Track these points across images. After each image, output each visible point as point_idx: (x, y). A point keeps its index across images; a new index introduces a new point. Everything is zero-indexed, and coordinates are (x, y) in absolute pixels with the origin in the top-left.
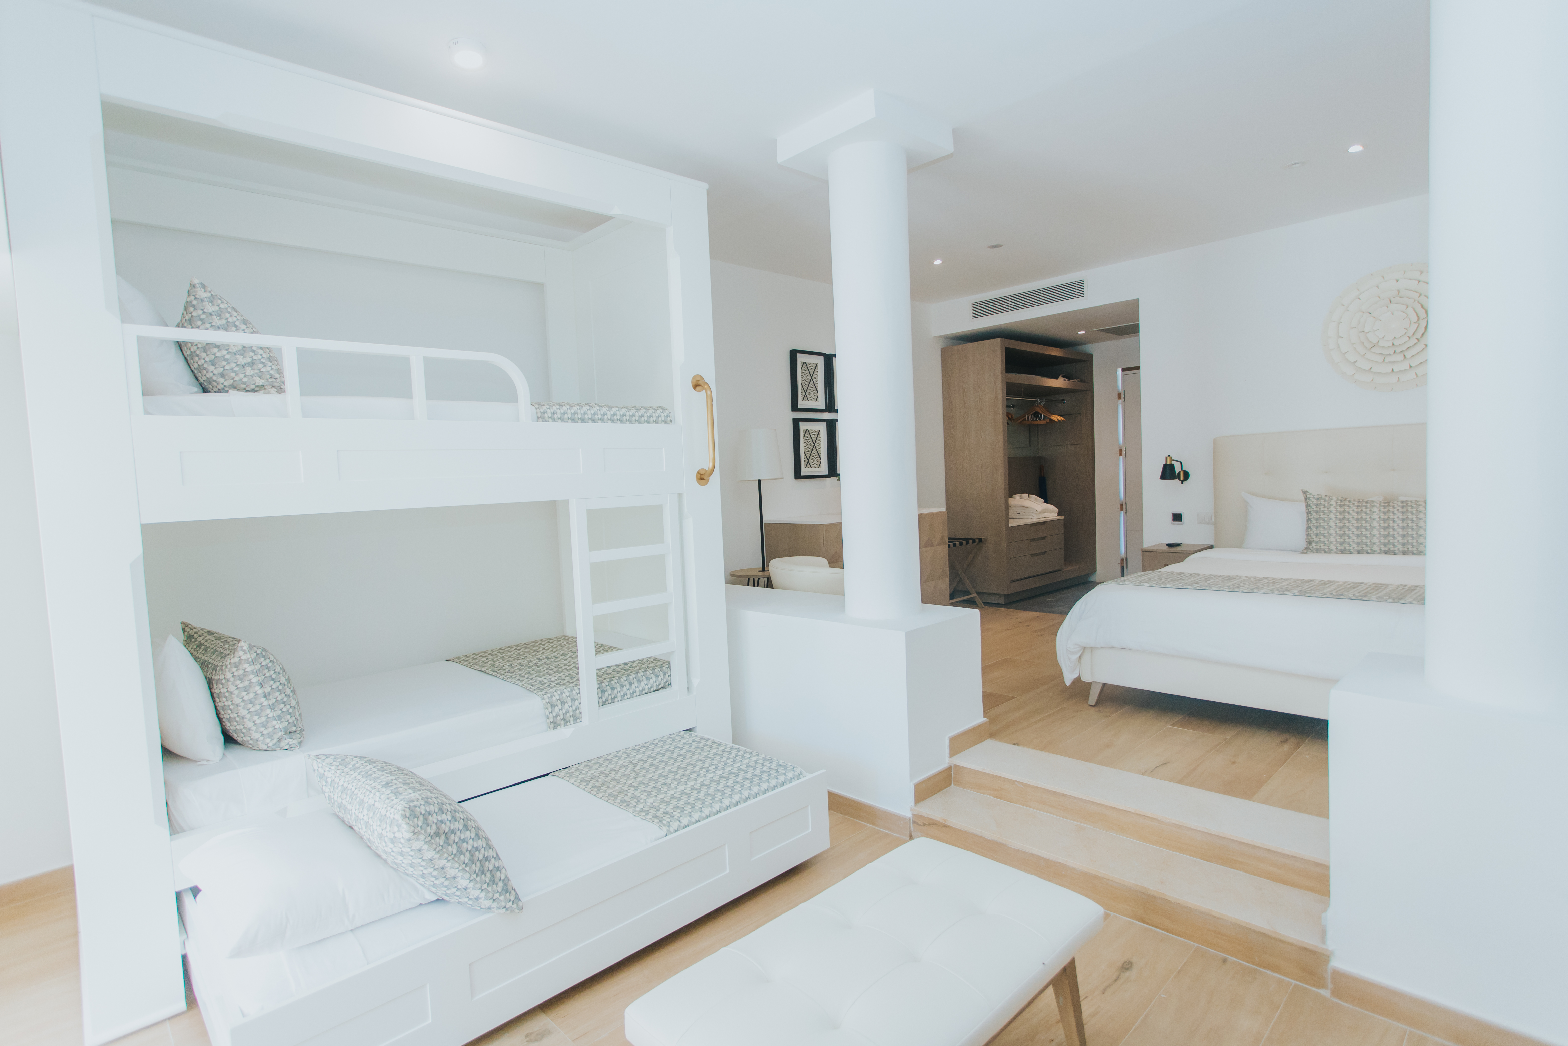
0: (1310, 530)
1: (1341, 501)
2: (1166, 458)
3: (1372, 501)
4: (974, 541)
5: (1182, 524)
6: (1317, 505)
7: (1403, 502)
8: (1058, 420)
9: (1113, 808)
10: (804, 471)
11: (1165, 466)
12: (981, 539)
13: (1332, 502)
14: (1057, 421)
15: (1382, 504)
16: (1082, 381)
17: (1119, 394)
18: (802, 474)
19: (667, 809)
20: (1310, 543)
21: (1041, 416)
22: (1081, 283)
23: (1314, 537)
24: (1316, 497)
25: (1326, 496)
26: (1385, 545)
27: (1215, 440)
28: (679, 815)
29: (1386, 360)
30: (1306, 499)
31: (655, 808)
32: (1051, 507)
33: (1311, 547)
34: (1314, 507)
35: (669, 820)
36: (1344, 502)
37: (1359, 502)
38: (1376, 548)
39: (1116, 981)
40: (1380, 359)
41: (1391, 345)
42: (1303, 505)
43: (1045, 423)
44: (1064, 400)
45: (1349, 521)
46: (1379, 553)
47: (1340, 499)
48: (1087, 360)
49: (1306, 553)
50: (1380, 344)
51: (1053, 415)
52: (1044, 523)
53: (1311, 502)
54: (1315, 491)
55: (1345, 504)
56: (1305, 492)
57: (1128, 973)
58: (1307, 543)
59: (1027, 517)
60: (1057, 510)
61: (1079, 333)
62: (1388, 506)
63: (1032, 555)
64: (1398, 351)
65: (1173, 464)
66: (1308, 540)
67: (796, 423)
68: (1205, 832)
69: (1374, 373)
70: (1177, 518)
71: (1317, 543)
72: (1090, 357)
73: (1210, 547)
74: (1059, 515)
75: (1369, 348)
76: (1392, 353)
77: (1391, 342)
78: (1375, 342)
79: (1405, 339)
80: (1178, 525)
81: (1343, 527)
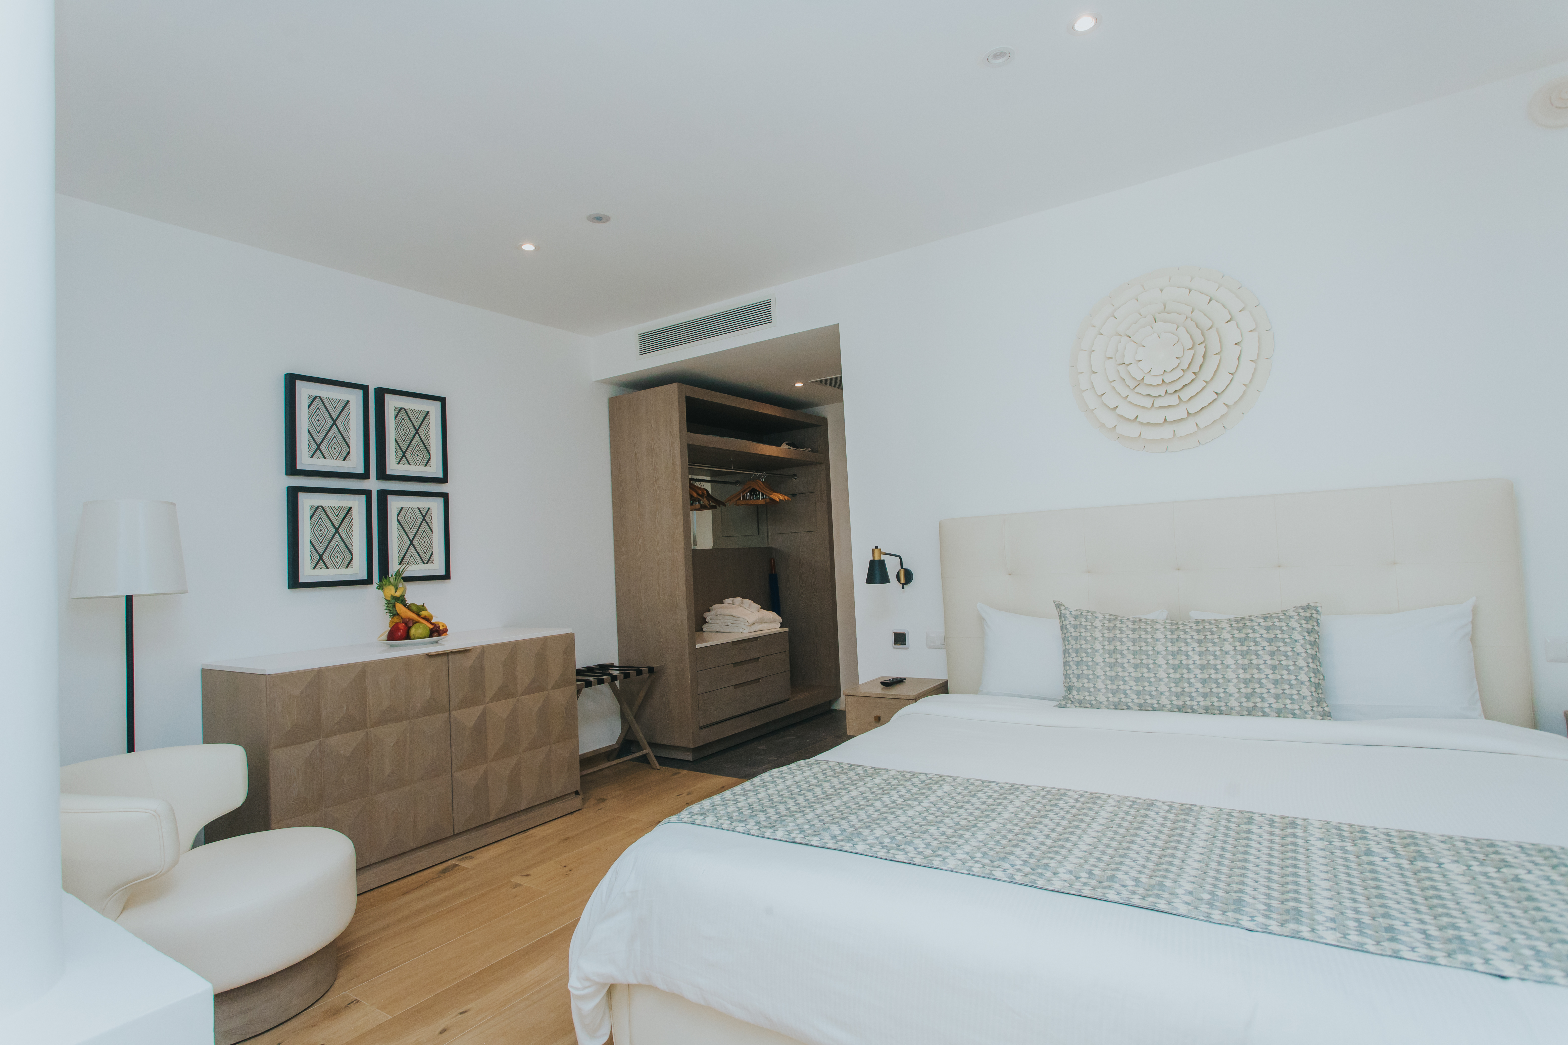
0: (1068, 668)
1: (1110, 621)
2: (873, 550)
3: (1153, 620)
4: (639, 672)
5: (907, 648)
6: (1075, 627)
7: (1197, 623)
8: (780, 500)
10: (307, 573)
11: (872, 563)
12: (653, 668)
13: (1097, 623)
14: (778, 500)
15: (1168, 626)
16: (813, 451)
18: (301, 580)
20: (1069, 689)
21: (759, 494)
22: (767, 304)
23: (1075, 680)
24: (1073, 613)
25: (1088, 612)
26: (1178, 696)
27: (940, 523)
29: (1156, 405)
30: (1060, 616)
32: (772, 615)
33: (1071, 696)
34: (1072, 630)
36: (1113, 620)
37: (1134, 622)
38: (1164, 701)
40: (1147, 402)
41: (1160, 382)
42: (1057, 625)
43: (764, 503)
44: (796, 475)
45: (1123, 656)
46: (1171, 710)
47: (1108, 617)
48: (818, 426)
49: (1064, 707)
50: (1146, 381)
51: (774, 493)
52: (756, 639)
53: (1067, 622)
54: (1072, 604)
55: (1115, 626)
56: (1058, 606)
58: (1066, 689)
59: (736, 631)
60: (780, 619)
61: (796, 385)
62: (1177, 629)
63: (736, 686)
64: (1171, 391)
65: (884, 561)
66: (1067, 685)
67: (293, 494)
69: (1141, 423)
70: (900, 639)
71: (1079, 690)
72: (824, 421)
73: (943, 688)
74: (782, 626)
75: (1132, 387)
76: (1163, 394)
77: (1161, 378)
78: (1139, 378)
79: (1179, 373)
80: (900, 651)
81: (1115, 664)
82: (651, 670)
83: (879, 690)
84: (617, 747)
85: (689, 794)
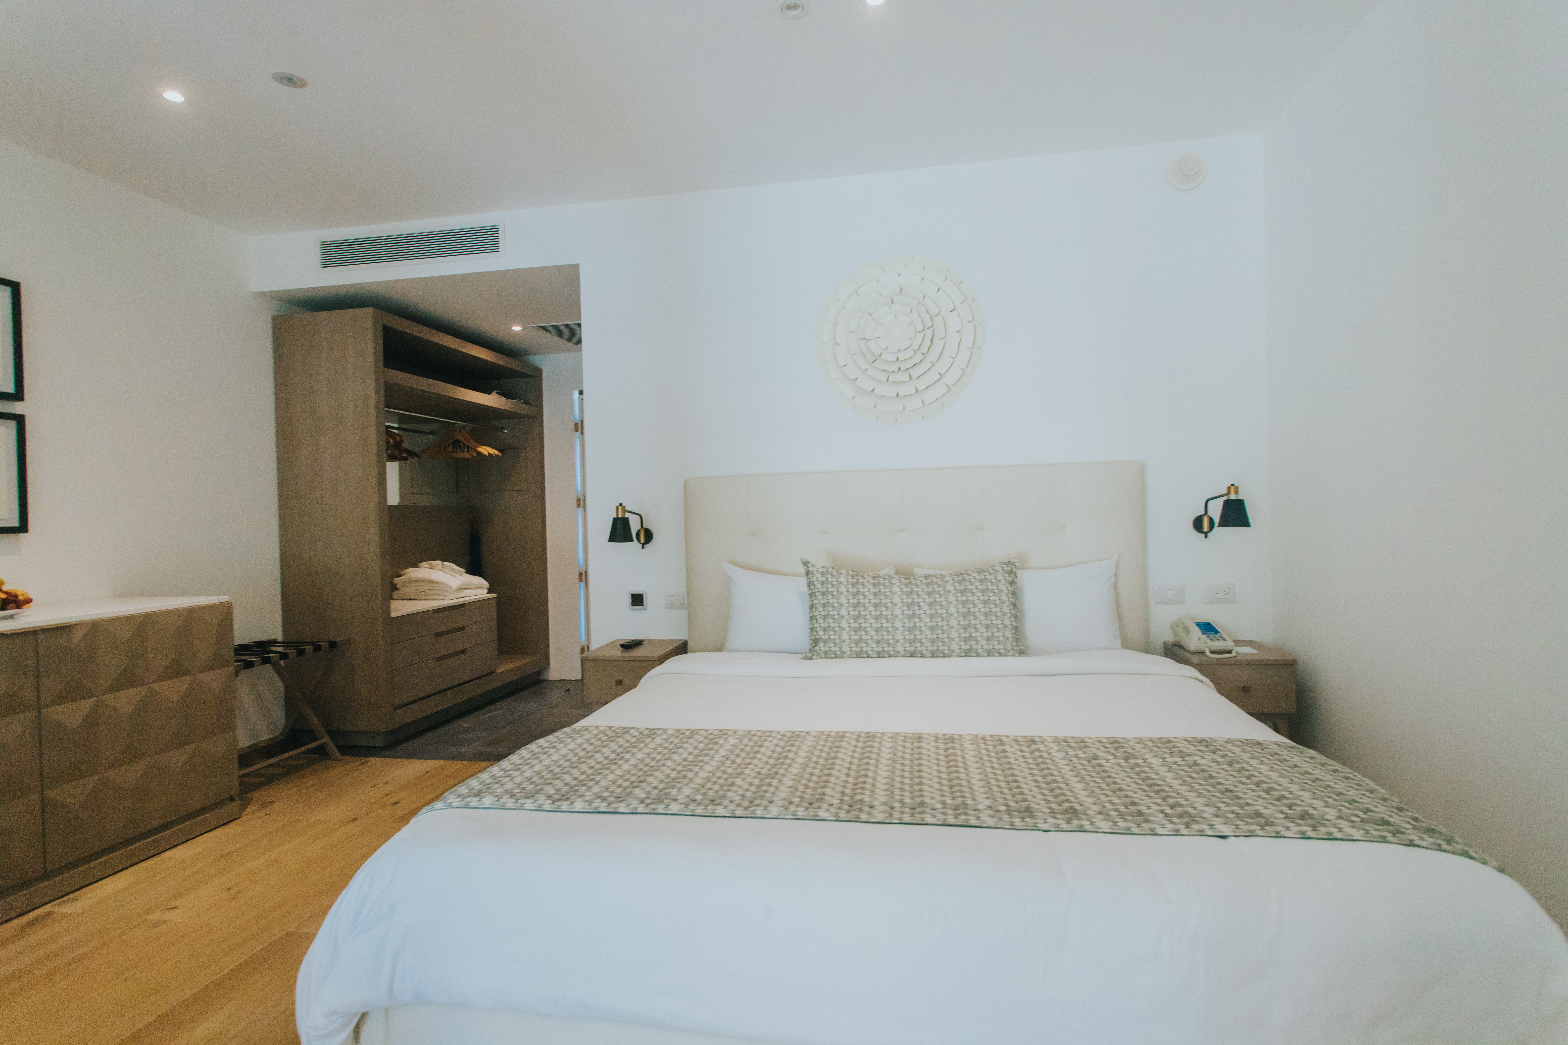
0: (815, 621)
1: (853, 577)
2: (617, 507)
3: (888, 575)
4: (317, 648)
5: (645, 609)
6: (823, 583)
7: (926, 577)
8: (489, 453)
11: (616, 521)
12: (335, 642)
13: (842, 579)
14: (487, 454)
15: (901, 580)
16: (526, 403)
17: (576, 425)
20: (816, 642)
21: (464, 446)
22: (494, 229)
23: (821, 633)
24: (820, 570)
25: (833, 568)
26: (911, 643)
27: (685, 482)
29: (891, 379)
30: (807, 573)
32: (478, 580)
33: (817, 648)
34: (819, 586)
38: (899, 648)
40: (883, 377)
41: (895, 359)
42: (804, 581)
43: (470, 456)
44: (504, 429)
45: (866, 609)
46: (904, 656)
47: (851, 573)
48: (535, 375)
49: (811, 659)
50: (883, 357)
51: (482, 446)
53: (815, 579)
54: (819, 561)
56: (806, 563)
58: (811, 641)
59: (436, 597)
60: (486, 584)
61: (513, 328)
63: (437, 659)
64: (903, 368)
65: (627, 519)
66: (813, 638)
69: (877, 396)
70: (637, 600)
71: (825, 642)
72: (539, 371)
73: (682, 648)
74: (490, 591)
75: (871, 361)
76: (896, 370)
77: (895, 355)
78: (877, 354)
79: (910, 353)
80: (638, 611)
81: (858, 616)
82: (333, 644)
83: (618, 652)
84: (281, 738)
85: (386, 783)
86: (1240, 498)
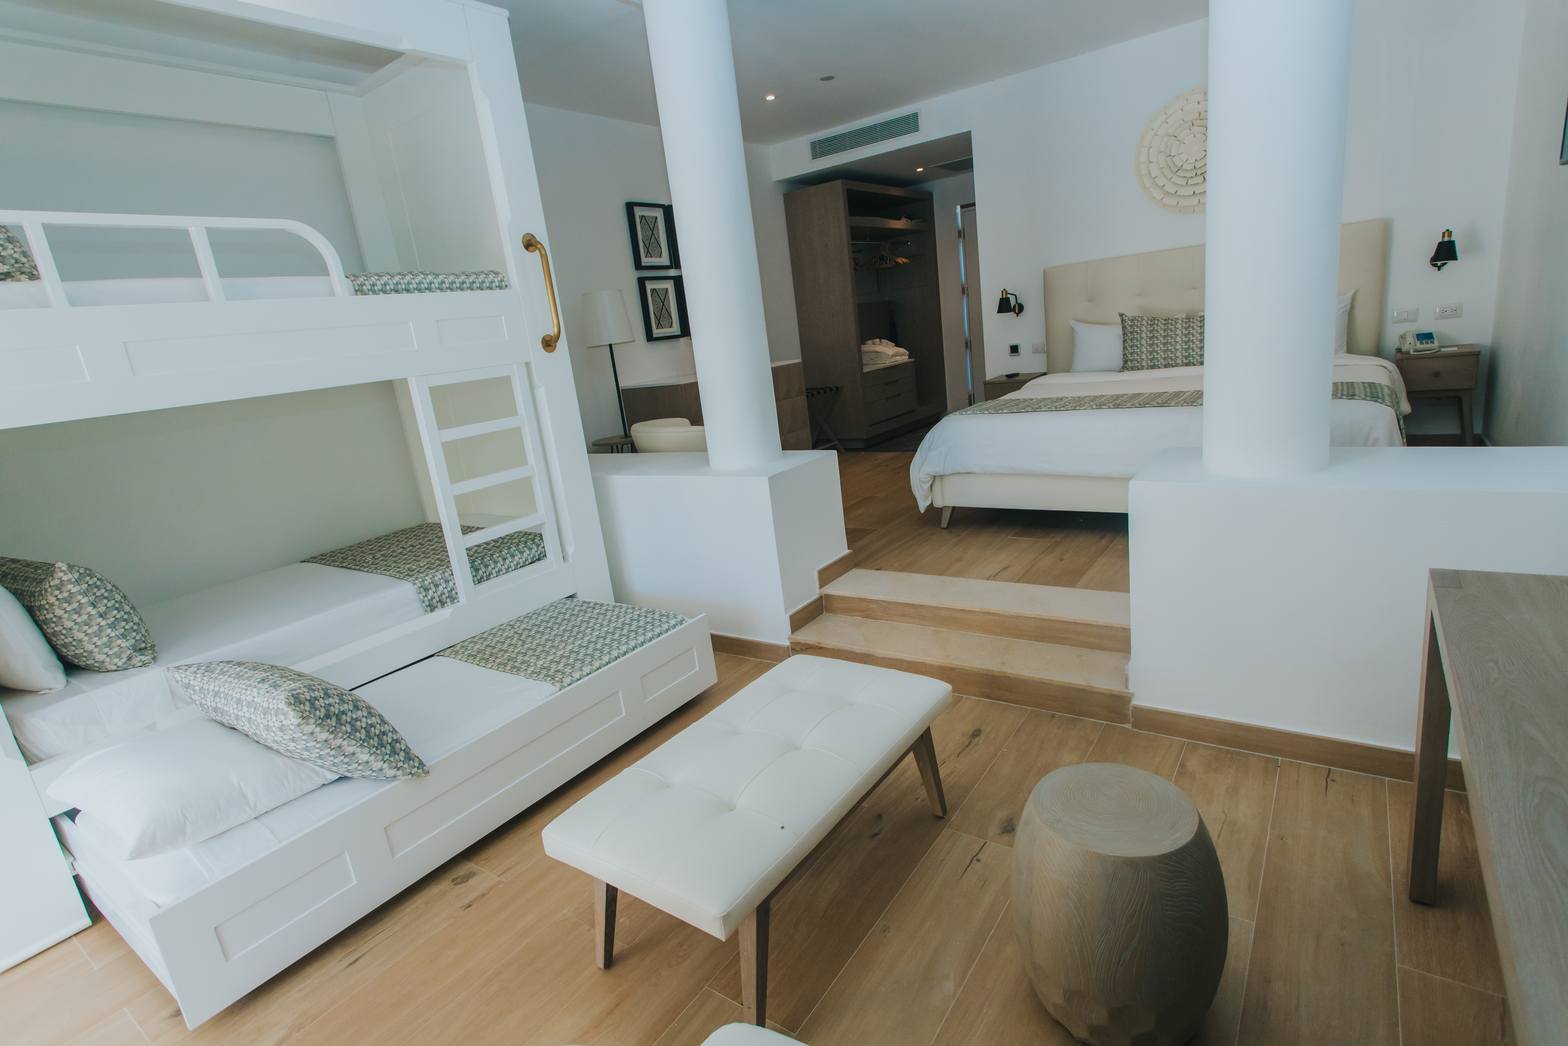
0: (1126, 350)
1: (1151, 320)
2: (1002, 292)
3: (1176, 318)
4: (831, 390)
5: (1019, 355)
6: (1131, 326)
8: (903, 262)
9: (963, 610)
10: (657, 332)
11: (1001, 300)
12: (838, 387)
13: (1144, 323)
14: (902, 263)
15: (1184, 320)
16: (923, 221)
17: (959, 232)
18: (655, 336)
19: (558, 668)
20: (1126, 362)
21: (887, 259)
22: (915, 115)
23: (1129, 356)
24: (1130, 318)
25: (1139, 317)
26: (1186, 357)
27: (1044, 271)
28: (570, 671)
29: (1189, 183)
30: (1122, 321)
31: (546, 669)
32: (902, 350)
33: (1127, 365)
34: (1129, 328)
35: (561, 677)
36: (1153, 321)
37: (1165, 320)
38: (1179, 361)
39: (968, 746)
40: (1184, 182)
41: (1193, 168)
42: (1120, 327)
43: (891, 266)
44: (908, 242)
45: (1158, 339)
46: (1181, 366)
47: (1150, 318)
48: (927, 199)
50: (1184, 167)
51: (900, 258)
52: (896, 366)
53: (1126, 324)
54: (1129, 313)
55: (1154, 323)
56: (1121, 315)
57: (977, 739)
58: (1123, 362)
59: (880, 362)
60: (907, 352)
61: (918, 170)
62: (1189, 321)
63: (887, 399)
64: (1199, 173)
66: (1124, 360)
67: (641, 282)
68: (1038, 618)
69: (1179, 196)
70: (1014, 349)
71: (1131, 361)
72: (930, 195)
73: (1044, 374)
74: (910, 357)
75: (1175, 171)
76: (1194, 176)
77: (1194, 165)
78: (1180, 165)
80: (1015, 356)
81: (1153, 344)
82: (837, 388)
83: (1005, 379)
86: (1452, 239)
